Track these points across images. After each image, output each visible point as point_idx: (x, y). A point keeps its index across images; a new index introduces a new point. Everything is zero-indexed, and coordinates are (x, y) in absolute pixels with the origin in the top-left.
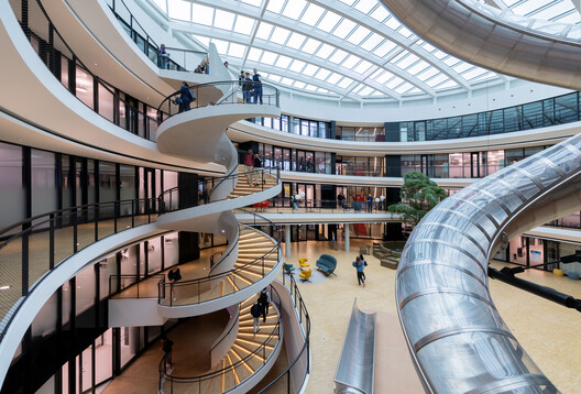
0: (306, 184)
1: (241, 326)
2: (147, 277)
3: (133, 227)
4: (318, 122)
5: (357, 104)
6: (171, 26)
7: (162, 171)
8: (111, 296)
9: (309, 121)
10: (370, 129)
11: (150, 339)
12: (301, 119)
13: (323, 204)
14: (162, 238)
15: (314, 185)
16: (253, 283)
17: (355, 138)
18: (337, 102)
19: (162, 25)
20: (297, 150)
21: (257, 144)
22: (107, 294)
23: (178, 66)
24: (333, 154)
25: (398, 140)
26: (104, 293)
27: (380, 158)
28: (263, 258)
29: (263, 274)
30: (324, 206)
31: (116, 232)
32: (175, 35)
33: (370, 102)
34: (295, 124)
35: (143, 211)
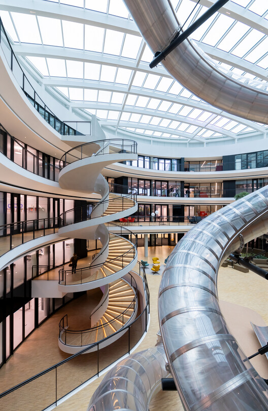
0: (161, 205)
1: (110, 301)
2: (54, 267)
3: (44, 235)
4: (171, 159)
5: (201, 143)
6: (71, 105)
7: (64, 200)
8: (33, 278)
9: (165, 159)
10: (211, 161)
11: (56, 308)
12: (159, 158)
13: (174, 219)
14: (64, 243)
15: (168, 205)
16: (116, 272)
17: (200, 169)
18: (186, 144)
19: (65, 105)
20: (156, 181)
21: (126, 178)
22: (31, 277)
23: (75, 131)
24: (182, 182)
25: (234, 168)
26: (29, 277)
27: (220, 183)
28: (122, 256)
29: (123, 267)
30: (175, 220)
31: (34, 239)
32: (73, 111)
33: (211, 142)
34: (154, 162)
35: (52, 226)
